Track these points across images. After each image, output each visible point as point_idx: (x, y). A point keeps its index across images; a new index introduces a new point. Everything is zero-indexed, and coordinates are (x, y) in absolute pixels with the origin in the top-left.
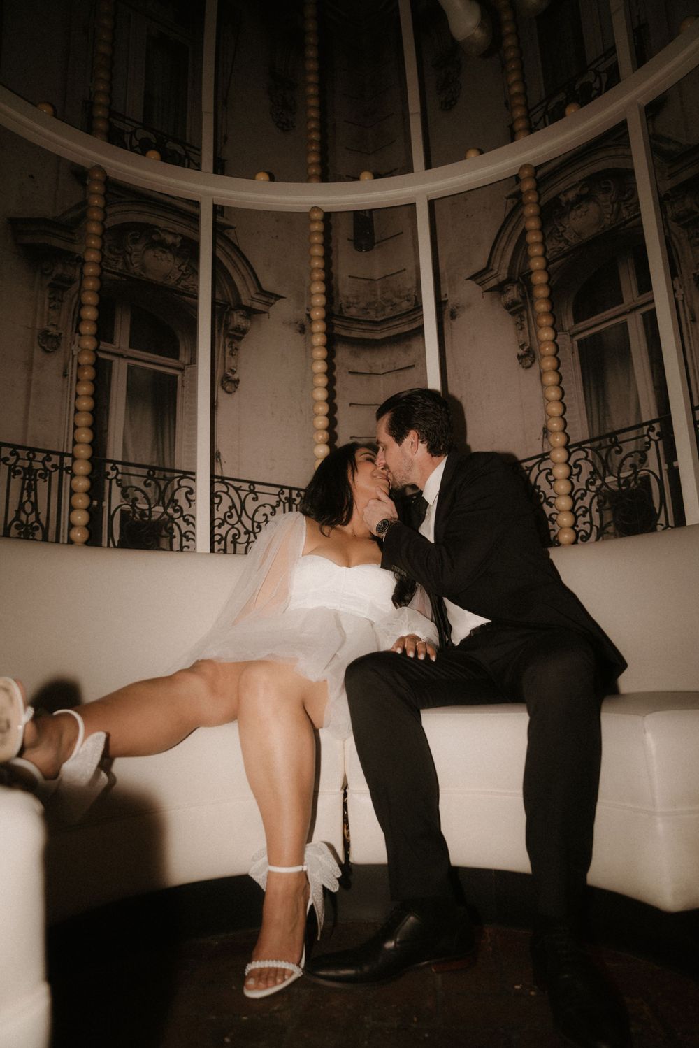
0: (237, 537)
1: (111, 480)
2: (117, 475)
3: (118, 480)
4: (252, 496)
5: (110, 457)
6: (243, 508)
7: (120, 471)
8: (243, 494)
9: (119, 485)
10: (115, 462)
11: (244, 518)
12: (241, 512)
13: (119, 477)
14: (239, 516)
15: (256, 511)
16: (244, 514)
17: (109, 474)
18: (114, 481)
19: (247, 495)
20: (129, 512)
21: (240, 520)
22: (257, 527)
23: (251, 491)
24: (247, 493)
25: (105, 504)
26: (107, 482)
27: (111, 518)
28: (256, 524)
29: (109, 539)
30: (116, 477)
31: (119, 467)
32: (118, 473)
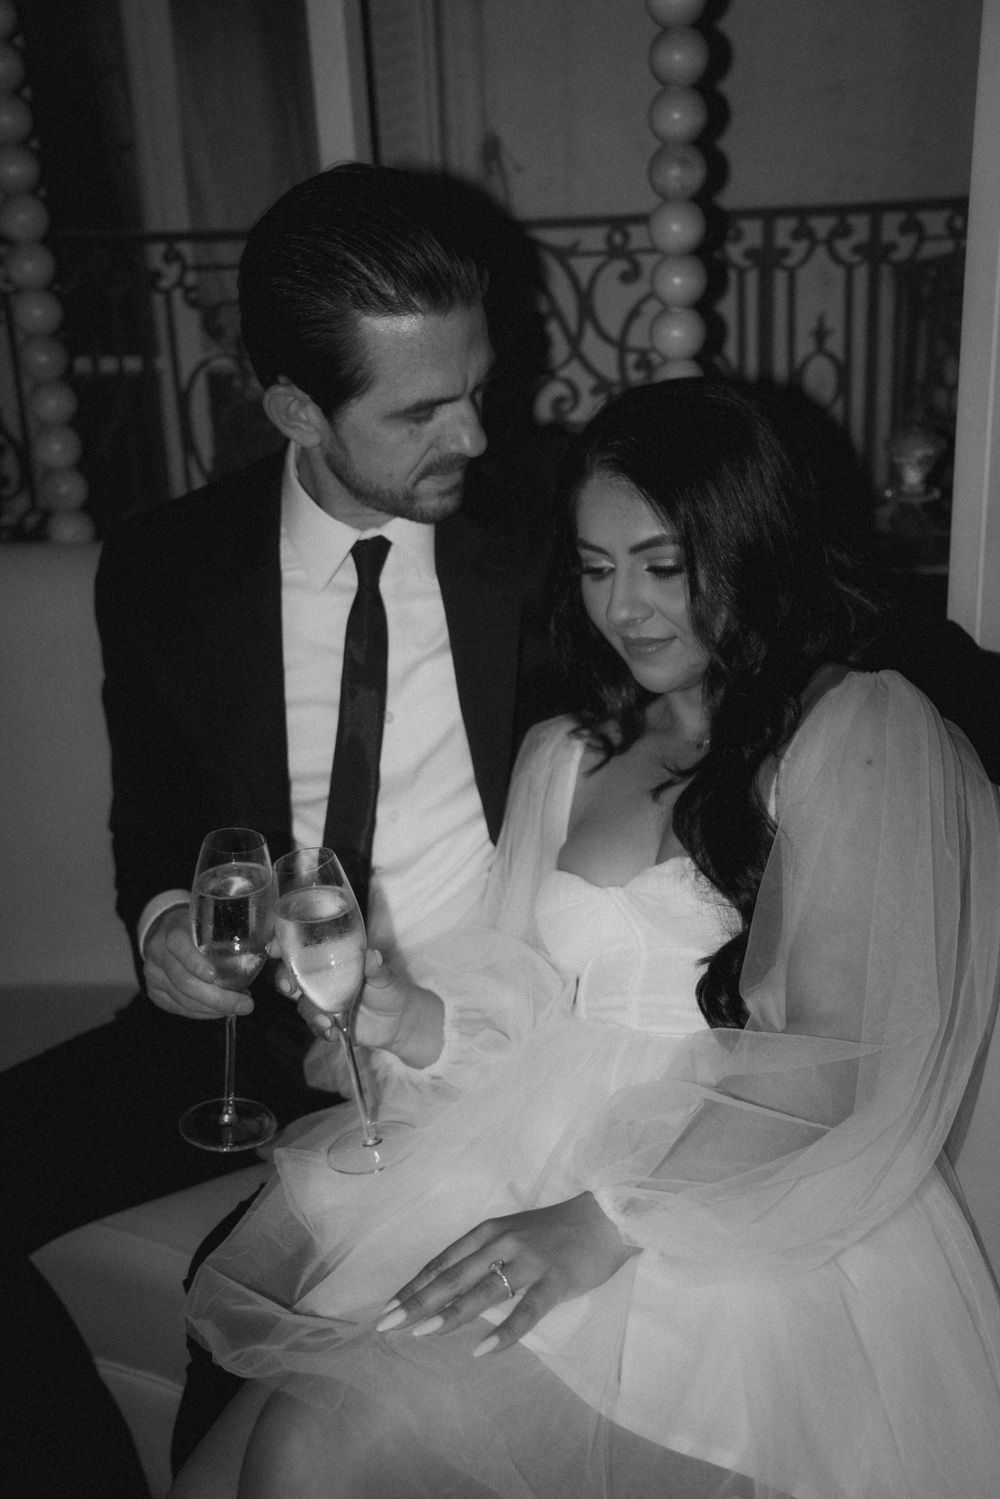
0: (566, 406)
1: (168, 293)
2: (182, 276)
3: (188, 290)
4: (620, 266)
5: (155, 223)
6: (586, 310)
7: (190, 260)
8: (584, 267)
9: (193, 304)
10: (170, 238)
11: (591, 344)
12: (581, 327)
13: (191, 278)
14: (574, 341)
15: (634, 313)
16: (590, 334)
17: (158, 275)
18: (178, 294)
19: (598, 270)
20: (230, 377)
21: (577, 354)
22: (638, 366)
23: (614, 252)
24: (596, 261)
25: (163, 363)
26: (158, 300)
27: (184, 399)
28: (632, 359)
29: (186, 461)
30: (180, 283)
31: (186, 249)
32: (185, 269)
